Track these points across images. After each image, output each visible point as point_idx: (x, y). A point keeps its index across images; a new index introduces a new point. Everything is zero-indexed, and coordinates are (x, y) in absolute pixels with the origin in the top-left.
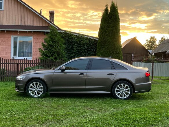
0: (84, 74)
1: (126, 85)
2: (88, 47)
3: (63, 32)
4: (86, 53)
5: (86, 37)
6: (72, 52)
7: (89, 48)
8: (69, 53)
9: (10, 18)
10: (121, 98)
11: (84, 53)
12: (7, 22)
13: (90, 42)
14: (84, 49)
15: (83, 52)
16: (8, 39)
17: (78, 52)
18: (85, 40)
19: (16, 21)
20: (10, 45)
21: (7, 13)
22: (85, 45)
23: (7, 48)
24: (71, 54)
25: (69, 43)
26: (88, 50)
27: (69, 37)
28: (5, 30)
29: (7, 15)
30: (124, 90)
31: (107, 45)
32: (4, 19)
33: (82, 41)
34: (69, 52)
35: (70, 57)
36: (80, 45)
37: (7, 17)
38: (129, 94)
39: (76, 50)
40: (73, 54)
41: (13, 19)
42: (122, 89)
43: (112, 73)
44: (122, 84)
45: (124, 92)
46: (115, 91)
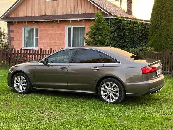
0: (66, 67)
1: (114, 85)
2: (142, 33)
3: (115, 17)
4: (140, 42)
5: (140, 21)
6: (124, 41)
7: (144, 35)
8: (121, 42)
9: (64, 7)
10: (108, 100)
11: (138, 42)
12: (62, 12)
13: (145, 27)
14: (138, 37)
15: (137, 40)
16: (62, 29)
17: (131, 40)
18: (139, 25)
19: (70, 10)
20: (65, 36)
21: (62, 2)
22: (138, 32)
23: (62, 38)
24: (123, 43)
25: (121, 31)
26: (143, 37)
27: (121, 23)
28: (58, 20)
29: (62, 4)
30: (112, 90)
31: (159, 31)
32: (59, 9)
33: (135, 27)
34: (121, 40)
35: (122, 46)
36: (134, 31)
37: (62, 7)
38: (118, 97)
39: (129, 39)
40: (125, 43)
41: (67, 7)
42: (109, 89)
43: (97, 68)
44: (109, 83)
45: (112, 93)
46: (101, 91)
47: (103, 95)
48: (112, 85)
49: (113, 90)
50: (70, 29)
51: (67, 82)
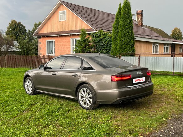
10: (84, 106)
38: (91, 103)
42: (85, 95)
43: (76, 74)
44: (85, 89)
45: (87, 99)
46: (79, 97)
47: (81, 101)
48: (87, 90)
49: (88, 95)
50: (73, 41)
51: (56, 86)
